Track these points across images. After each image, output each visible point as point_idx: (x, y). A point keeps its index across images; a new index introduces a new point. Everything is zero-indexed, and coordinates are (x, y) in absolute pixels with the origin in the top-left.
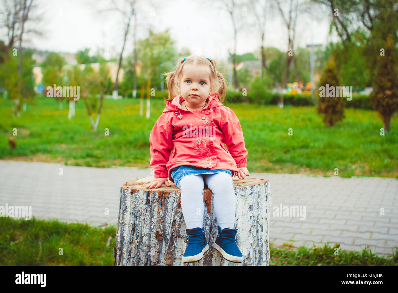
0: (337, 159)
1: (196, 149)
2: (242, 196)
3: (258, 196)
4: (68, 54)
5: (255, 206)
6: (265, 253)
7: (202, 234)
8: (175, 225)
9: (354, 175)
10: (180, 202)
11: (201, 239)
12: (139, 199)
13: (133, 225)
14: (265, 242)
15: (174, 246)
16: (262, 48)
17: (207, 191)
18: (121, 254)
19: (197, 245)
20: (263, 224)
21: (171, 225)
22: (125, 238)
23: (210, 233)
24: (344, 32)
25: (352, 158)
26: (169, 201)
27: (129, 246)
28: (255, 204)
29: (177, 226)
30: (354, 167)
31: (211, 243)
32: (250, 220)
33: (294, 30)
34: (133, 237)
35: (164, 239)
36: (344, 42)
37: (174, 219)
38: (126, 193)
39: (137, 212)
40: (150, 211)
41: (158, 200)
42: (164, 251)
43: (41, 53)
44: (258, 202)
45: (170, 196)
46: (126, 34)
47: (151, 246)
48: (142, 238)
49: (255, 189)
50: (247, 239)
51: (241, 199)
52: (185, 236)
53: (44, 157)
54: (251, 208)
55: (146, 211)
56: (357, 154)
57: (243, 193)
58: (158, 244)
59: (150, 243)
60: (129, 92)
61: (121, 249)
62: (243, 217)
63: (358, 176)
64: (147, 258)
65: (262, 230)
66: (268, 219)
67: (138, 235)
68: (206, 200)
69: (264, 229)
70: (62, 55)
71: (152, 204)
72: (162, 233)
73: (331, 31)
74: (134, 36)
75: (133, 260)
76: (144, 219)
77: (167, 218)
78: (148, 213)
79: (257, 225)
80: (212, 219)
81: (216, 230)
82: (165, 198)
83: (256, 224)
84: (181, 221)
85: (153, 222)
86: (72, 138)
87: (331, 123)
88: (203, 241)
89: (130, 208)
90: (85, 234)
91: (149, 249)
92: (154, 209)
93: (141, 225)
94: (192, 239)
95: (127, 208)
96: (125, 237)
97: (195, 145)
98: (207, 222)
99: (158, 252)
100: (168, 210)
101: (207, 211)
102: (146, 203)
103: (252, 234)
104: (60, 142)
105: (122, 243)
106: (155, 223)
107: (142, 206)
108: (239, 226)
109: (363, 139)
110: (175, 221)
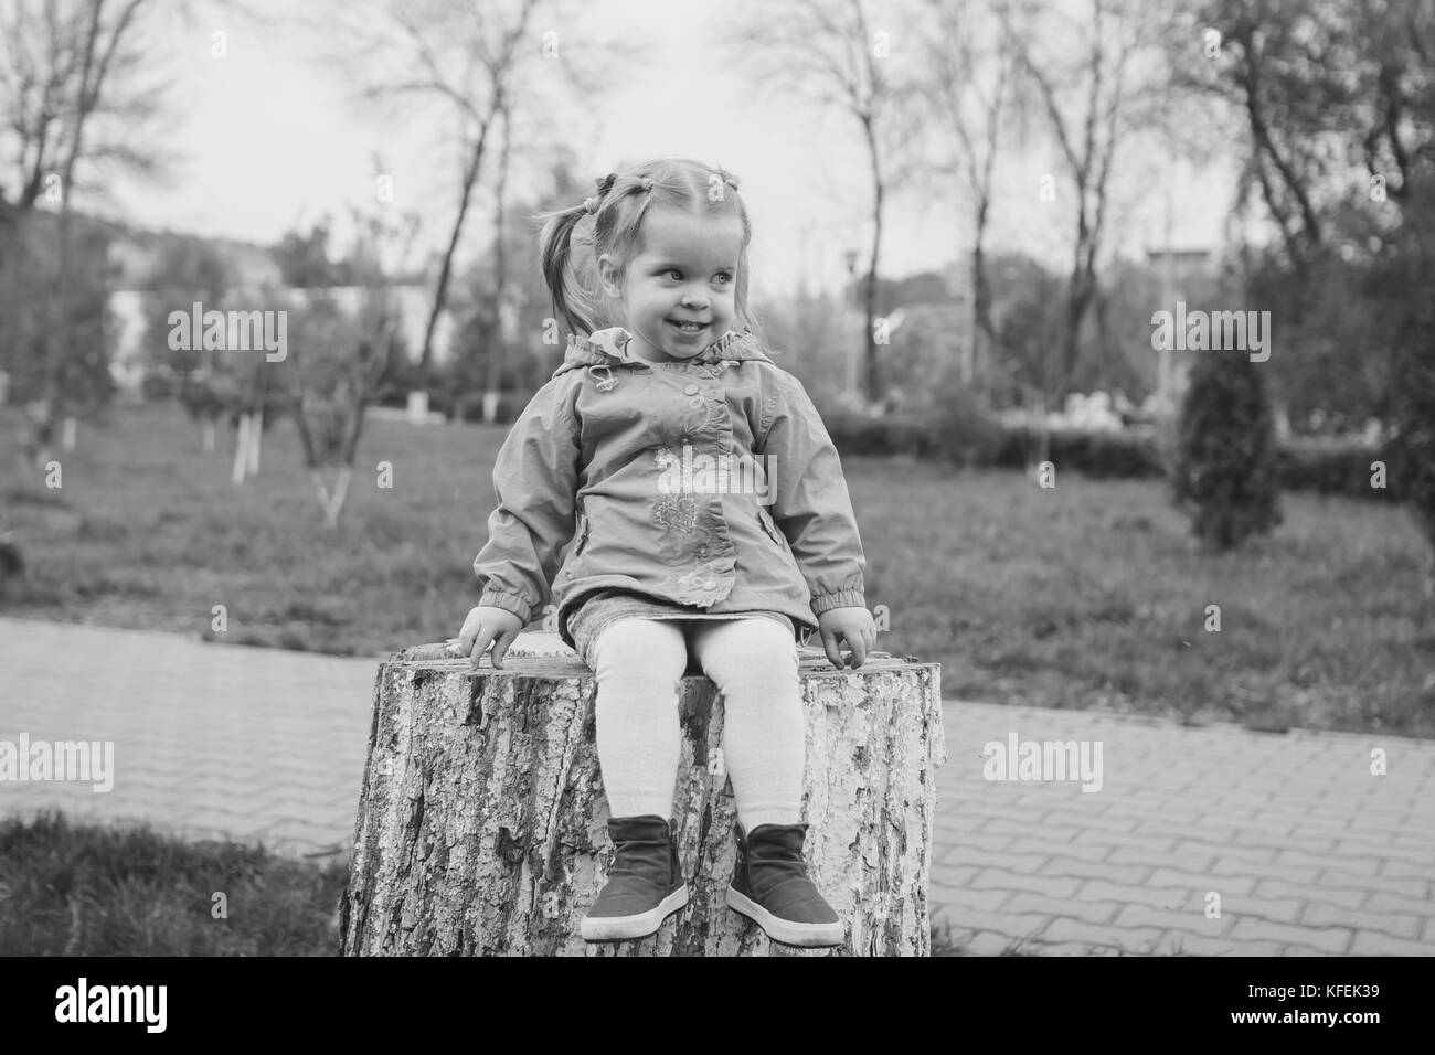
0: (1239, 667)
1: (658, 529)
2: (829, 708)
3: (890, 716)
4: (250, 247)
5: (877, 751)
6: (911, 939)
7: (665, 841)
8: (571, 805)
9: (1298, 725)
10: (594, 719)
11: (662, 859)
12: (444, 707)
13: (416, 804)
14: (912, 895)
15: (565, 887)
16: (978, 254)
17: (697, 681)
18: (364, 920)
19: (642, 879)
20: (907, 825)
21: (556, 807)
22: (385, 855)
23: (702, 843)
24: (1295, 206)
25: (1296, 667)
26: (555, 714)
27: (397, 884)
28: (878, 745)
29: (578, 809)
30: (1301, 698)
31: (700, 879)
32: (857, 802)
33: (1100, 191)
34: (412, 852)
35: (526, 858)
36: (1291, 242)
37: (568, 781)
38: (396, 685)
39: (432, 754)
40: (482, 749)
41: (512, 709)
42: (523, 905)
43: (143, 239)
44: (889, 739)
45: (558, 697)
46: (469, 182)
47: (478, 885)
48: (445, 853)
49: (878, 687)
50: (843, 875)
51: (825, 720)
52: (605, 851)
53: (125, 610)
54: (861, 757)
55: (467, 752)
56: (1316, 651)
57: (832, 698)
58: (502, 877)
59: (474, 872)
60: (472, 397)
61: (365, 899)
62: (830, 789)
63: (1315, 729)
64: (461, 931)
65: (903, 848)
66: (929, 809)
67: (430, 841)
68: (691, 713)
69: (912, 846)
70: (223, 252)
71: (489, 725)
72: (520, 834)
73: (1242, 200)
74: (499, 189)
75: (408, 936)
76: (457, 783)
77: (541, 780)
78: (473, 757)
79: (883, 826)
80: (712, 790)
81: (723, 831)
82: (538, 701)
83: (877, 821)
84: (592, 791)
85: (489, 794)
86: (240, 551)
87: (1224, 538)
88: (667, 867)
89: (407, 740)
90: (251, 879)
91: (468, 898)
92: (496, 742)
93: (444, 806)
94: (627, 856)
95: (400, 738)
96: (382, 854)
97: (658, 514)
98: (691, 798)
99: (500, 909)
100: (547, 748)
101: (693, 758)
102: (469, 718)
103: (860, 859)
104: (192, 561)
105: (369, 873)
106: (498, 796)
107: (452, 732)
108: (813, 820)
109: (1344, 600)
110: (570, 790)
